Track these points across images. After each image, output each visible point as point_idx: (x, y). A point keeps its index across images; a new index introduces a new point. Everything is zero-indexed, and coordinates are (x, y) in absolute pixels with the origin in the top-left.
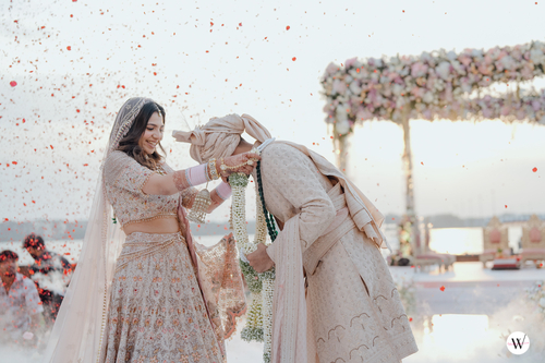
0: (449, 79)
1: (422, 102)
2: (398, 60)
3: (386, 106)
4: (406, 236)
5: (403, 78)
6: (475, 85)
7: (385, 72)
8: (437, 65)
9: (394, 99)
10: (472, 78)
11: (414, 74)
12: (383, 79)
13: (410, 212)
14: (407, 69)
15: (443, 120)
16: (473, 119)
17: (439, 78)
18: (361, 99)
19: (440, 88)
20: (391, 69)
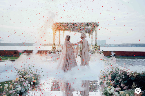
0: (71, 26)
1: (66, 29)
2: (63, 23)
8: (69, 24)
9: (62, 28)
10: (74, 26)
11: (66, 25)
12: (61, 25)
18: (58, 28)
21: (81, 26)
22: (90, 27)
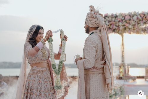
0: (137, 21)
1: (128, 28)
2: (121, 14)
3: (117, 29)
4: (121, 70)
5: (122, 20)
6: (145, 23)
7: (117, 18)
8: (133, 16)
9: (119, 27)
10: (144, 21)
11: (126, 19)
12: (116, 20)
13: (123, 62)
14: (124, 17)
15: (134, 34)
16: (143, 34)
17: (134, 20)
18: (109, 27)
19: (134, 24)
20: (119, 17)
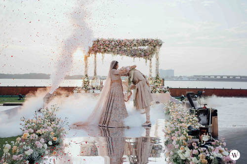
21: (132, 46)
22: (147, 47)
